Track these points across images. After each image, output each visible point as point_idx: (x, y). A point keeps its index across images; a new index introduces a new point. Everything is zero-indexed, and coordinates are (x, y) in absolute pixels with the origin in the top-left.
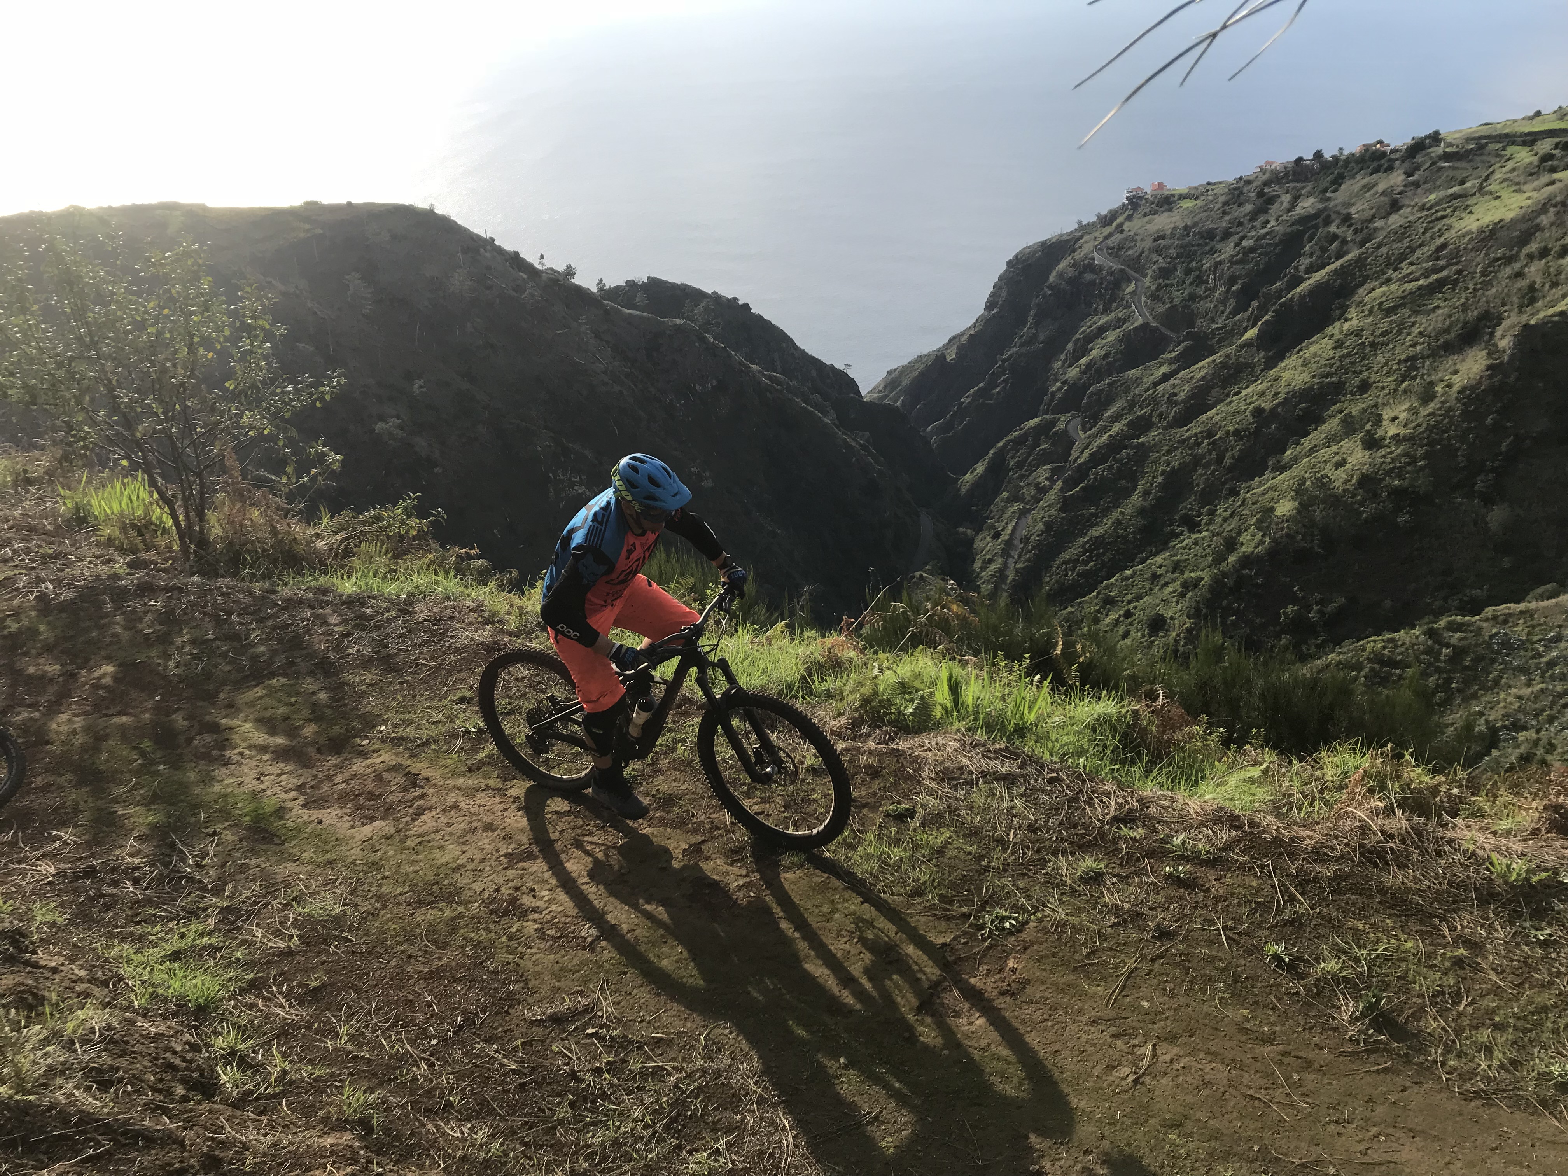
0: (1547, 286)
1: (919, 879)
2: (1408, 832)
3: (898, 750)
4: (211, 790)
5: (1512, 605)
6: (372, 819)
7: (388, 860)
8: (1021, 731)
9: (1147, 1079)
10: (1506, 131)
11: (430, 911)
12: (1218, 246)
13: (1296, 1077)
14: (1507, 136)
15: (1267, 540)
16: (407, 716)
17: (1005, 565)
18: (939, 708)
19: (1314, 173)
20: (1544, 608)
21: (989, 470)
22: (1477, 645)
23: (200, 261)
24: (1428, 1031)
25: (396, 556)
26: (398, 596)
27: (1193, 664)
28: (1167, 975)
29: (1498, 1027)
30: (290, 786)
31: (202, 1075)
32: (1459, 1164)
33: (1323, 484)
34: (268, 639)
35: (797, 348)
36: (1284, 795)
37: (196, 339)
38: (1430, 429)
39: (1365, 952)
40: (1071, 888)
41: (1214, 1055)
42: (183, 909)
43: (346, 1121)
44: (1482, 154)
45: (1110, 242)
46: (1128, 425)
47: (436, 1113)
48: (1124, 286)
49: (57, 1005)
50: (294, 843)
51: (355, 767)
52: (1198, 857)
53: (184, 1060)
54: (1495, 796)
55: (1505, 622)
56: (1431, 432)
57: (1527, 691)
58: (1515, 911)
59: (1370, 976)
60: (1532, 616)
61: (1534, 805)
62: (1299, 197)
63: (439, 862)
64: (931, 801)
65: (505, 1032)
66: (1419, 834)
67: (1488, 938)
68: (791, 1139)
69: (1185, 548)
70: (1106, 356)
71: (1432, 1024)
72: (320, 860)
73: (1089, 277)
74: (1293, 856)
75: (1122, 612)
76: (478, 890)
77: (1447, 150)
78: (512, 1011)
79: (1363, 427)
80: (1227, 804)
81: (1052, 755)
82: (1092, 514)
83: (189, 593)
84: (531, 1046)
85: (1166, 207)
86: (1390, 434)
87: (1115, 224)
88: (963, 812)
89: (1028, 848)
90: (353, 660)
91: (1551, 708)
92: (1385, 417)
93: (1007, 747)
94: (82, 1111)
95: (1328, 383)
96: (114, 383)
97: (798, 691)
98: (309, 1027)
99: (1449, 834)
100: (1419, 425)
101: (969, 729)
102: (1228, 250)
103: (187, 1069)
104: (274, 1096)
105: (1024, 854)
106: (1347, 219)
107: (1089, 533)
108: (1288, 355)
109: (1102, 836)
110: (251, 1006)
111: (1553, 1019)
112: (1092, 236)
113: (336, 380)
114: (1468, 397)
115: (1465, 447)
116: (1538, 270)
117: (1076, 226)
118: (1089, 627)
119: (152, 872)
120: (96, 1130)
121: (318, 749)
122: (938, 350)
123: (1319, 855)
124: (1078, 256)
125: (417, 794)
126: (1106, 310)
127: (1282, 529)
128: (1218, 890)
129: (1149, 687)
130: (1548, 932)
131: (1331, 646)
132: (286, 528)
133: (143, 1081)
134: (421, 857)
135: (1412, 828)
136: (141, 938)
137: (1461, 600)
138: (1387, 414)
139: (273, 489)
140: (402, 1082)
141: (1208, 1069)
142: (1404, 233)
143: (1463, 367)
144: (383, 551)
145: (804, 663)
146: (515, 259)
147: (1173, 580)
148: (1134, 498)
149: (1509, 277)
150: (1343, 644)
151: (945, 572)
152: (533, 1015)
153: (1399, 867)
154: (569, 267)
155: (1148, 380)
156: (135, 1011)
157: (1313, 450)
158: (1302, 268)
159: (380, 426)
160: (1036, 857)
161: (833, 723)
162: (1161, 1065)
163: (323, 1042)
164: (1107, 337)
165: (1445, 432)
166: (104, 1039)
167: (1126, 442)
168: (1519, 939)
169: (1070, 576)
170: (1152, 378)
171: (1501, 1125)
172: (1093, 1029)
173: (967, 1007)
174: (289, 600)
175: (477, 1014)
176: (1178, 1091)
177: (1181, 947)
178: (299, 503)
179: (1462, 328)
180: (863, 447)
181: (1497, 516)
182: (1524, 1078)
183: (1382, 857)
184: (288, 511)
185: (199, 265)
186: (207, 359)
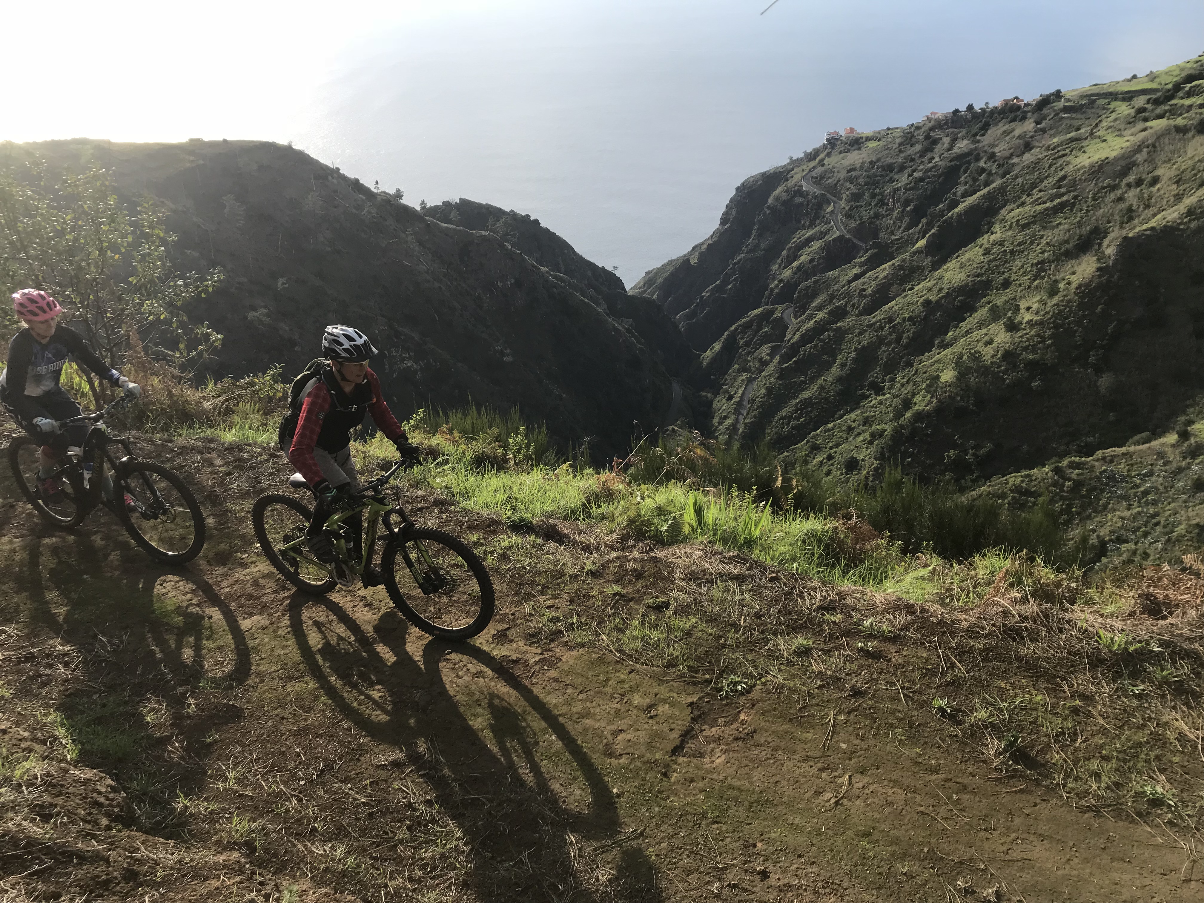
0: (1141, 207)
1: (672, 655)
2: (1038, 615)
3: (656, 557)
5: (1116, 449)
6: (251, 615)
7: (264, 645)
8: (749, 543)
9: (845, 801)
10: (1111, 90)
11: (298, 684)
12: (896, 177)
13: (955, 797)
14: (1111, 94)
15: (934, 400)
17: (737, 421)
18: (687, 526)
19: (967, 121)
20: (1141, 450)
21: (723, 348)
22: (1090, 479)
23: (107, 183)
24: (1053, 761)
25: (265, 414)
26: (268, 444)
27: (879, 493)
28: (860, 723)
29: (1105, 758)
30: (187, 590)
31: (121, 810)
32: (1076, 860)
33: (976, 357)
35: (575, 254)
36: (947, 590)
37: (105, 244)
38: (1055, 316)
39: (1006, 704)
40: (787, 659)
41: (895, 783)
42: (104, 685)
43: (235, 843)
44: (1093, 108)
45: (814, 173)
46: (828, 313)
47: (304, 836)
48: (825, 207)
49: (7, 757)
51: (237, 575)
52: (882, 636)
53: (107, 798)
54: (1102, 588)
55: (1112, 461)
56: (1056, 318)
57: (1127, 514)
58: (1117, 672)
59: (1010, 722)
60: (1131, 456)
61: (1131, 594)
62: (956, 139)
64: (682, 596)
65: (357, 774)
66: (1046, 616)
67: (1097, 692)
68: (577, 851)
69: (872, 407)
70: (812, 261)
71: (1056, 757)
72: (212, 646)
73: (798, 200)
74: (953, 634)
75: (825, 456)
77: (1067, 104)
78: (362, 759)
79: (1005, 314)
80: (904, 596)
81: (772, 560)
82: (802, 381)
84: (377, 784)
85: (856, 146)
86: (1026, 320)
87: (817, 160)
88: (705, 604)
89: (755, 630)
90: (234, 493)
91: (1146, 526)
92: (1022, 307)
93: (739, 555)
94: (30, 837)
95: (979, 281)
96: (40, 278)
97: (580, 515)
98: (204, 774)
99: (1068, 616)
100: (1047, 313)
101: (710, 542)
102: (903, 180)
103: (110, 805)
104: (179, 825)
105: (752, 634)
106: (992, 157)
107: (800, 396)
108: (949, 259)
109: (810, 620)
110: (159, 758)
111: (1146, 752)
112: (800, 169)
113: (217, 276)
114: (1083, 292)
115: (1081, 329)
116: (1134, 196)
117: (788, 161)
118: (801, 466)
119: (79, 657)
120: (40, 851)
121: (208, 562)
122: (685, 256)
123: (972, 633)
124: (790, 183)
125: (286, 595)
126: (812, 225)
127: (946, 392)
128: (897, 659)
129: (845, 511)
130: (1142, 687)
131: (983, 480)
132: (180, 392)
133: (76, 815)
134: (290, 643)
135: (1041, 612)
136: (71, 707)
137: (1079, 446)
138: (1023, 305)
139: (169, 361)
140: (277, 813)
141: (890, 792)
142: (1034, 168)
143: (1079, 270)
144: (256, 409)
145: (584, 494)
146: (356, 185)
147: (864, 432)
148: (834, 369)
149: (1113, 201)
150: (992, 479)
151: (690, 427)
152: (379, 761)
153: (1031, 641)
154: (398, 191)
155: (844, 279)
156: (67, 762)
157: (968, 332)
158: (959, 193)
159: (251, 315)
160: (761, 636)
161: (607, 538)
162: (855, 791)
163: (215, 784)
164: (812, 246)
165: (1066, 318)
166: (44, 783)
167: (828, 326)
168: (1120, 693)
169: (786, 429)
170: (846, 277)
171: (1108, 831)
172: (804, 765)
173: (709, 750)
174: (183, 448)
175: (335, 761)
176: (868, 809)
177: (870, 703)
178: (190, 372)
179: (1078, 240)
180: (628, 331)
181: (1105, 381)
182: (1124, 796)
183: (1019, 634)
184: (181, 378)
185: (106, 186)
186: (114, 260)
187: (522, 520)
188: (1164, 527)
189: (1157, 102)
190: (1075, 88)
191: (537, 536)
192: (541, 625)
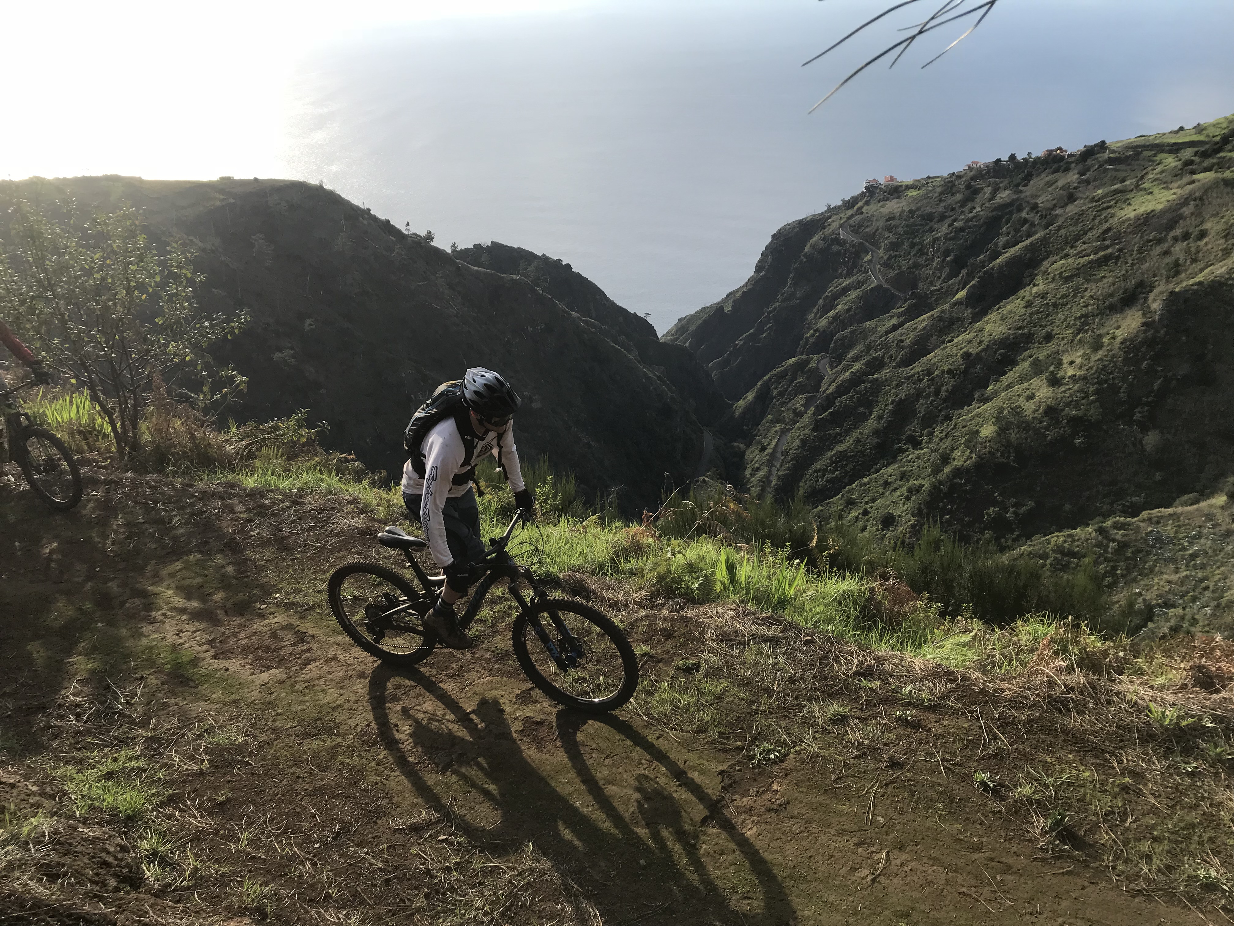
0: (1189, 261)
1: (703, 720)
2: (1085, 686)
3: (686, 617)
4: (139, 643)
5: (1163, 509)
6: (269, 668)
7: (281, 700)
8: (783, 603)
9: (882, 879)
10: (1157, 142)
11: (314, 742)
12: (936, 226)
13: (999, 878)
14: (1157, 145)
15: (974, 456)
16: (297, 586)
17: (770, 472)
18: (719, 584)
19: (1008, 170)
20: (1189, 512)
21: (757, 398)
22: (1136, 540)
23: (137, 223)
24: (1102, 842)
25: (288, 459)
26: (290, 490)
27: (917, 551)
28: (898, 796)
29: (1156, 840)
30: (203, 640)
31: (130, 871)
33: (1017, 412)
34: (186, 524)
35: (608, 300)
36: (988, 656)
37: (133, 284)
38: (1100, 371)
39: (1052, 780)
40: (822, 727)
41: (936, 861)
42: (116, 738)
43: (246, 908)
44: (1138, 160)
45: (851, 221)
46: (865, 364)
47: (318, 903)
48: (863, 255)
49: (15, 813)
50: (206, 686)
51: (255, 626)
52: (922, 704)
53: (116, 858)
54: (1152, 658)
55: (1158, 523)
56: (1100, 373)
57: (1174, 577)
58: (1168, 748)
59: (1057, 799)
60: (1179, 518)
61: (1182, 665)
62: (997, 189)
63: (322, 702)
64: (713, 658)
65: (374, 838)
66: (1094, 688)
67: (1147, 769)
68: (601, 924)
69: (910, 462)
70: (849, 310)
71: (1105, 837)
72: (227, 700)
73: (835, 248)
74: (996, 704)
75: (861, 511)
76: (353, 725)
77: (1111, 155)
78: (379, 821)
79: (1047, 369)
80: (944, 662)
81: (807, 622)
82: (837, 433)
83: (124, 486)
84: (395, 848)
85: (896, 195)
86: (1069, 374)
87: (855, 208)
88: (737, 667)
89: (789, 695)
90: (255, 540)
91: (1194, 591)
92: (1065, 361)
93: (772, 616)
94: (36, 898)
95: (1021, 334)
96: (67, 318)
97: (608, 570)
98: (216, 833)
99: (1116, 688)
100: (1091, 368)
101: (742, 601)
102: (944, 229)
103: (118, 866)
104: (188, 888)
105: (785, 700)
106: (1035, 208)
107: (835, 449)
108: (990, 311)
109: (847, 686)
110: (170, 817)
111: (1199, 834)
112: (838, 217)
113: (244, 317)
114: (1127, 347)
115: (1125, 386)
116: (1181, 250)
117: (826, 208)
118: (836, 521)
119: (91, 709)
120: (46, 913)
121: (226, 612)
122: (718, 303)
123: (1016, 703)
124: (827, 231)
125: (305, 648)
126: (849, 274)
127: (985, 448)
128: (937, 729)
129: (882, 570)
130: (1194, 765)
131: (1024, 539)
132: (202, 435)
133: (83, 875)
134: (306, 698)
135: (1088, 683)
136: (81, 761)
137: (1124, 505)
138: (1066, 359)
139: (192, 404)
140: (290, 878)
141: (930, 871)
142: (1078, 220)
143: (1124, 324)
144: (280, 454)
145: (612, 548)
146: (387, 226)
147: (901, 486)
148: (870, 421)
149: (1159, 255)
150: (1033, 538)
151: (723, 477)
152: (397, 825)
153: (1078, 713)
154: (429, 233)
155: (881, 330)
156: (76, 819)
157: (1009, 387)
158: (1000, 244)
159: (277, 356)
160: (795, 703)
161: (635, 595)
162: (893, 868)
163: (227, 845)
164: (849, 295)
165: (1111, 373)
166: (52, 841)
167: (864, 378)
168: (1172, 771)
169: (820, 482)
170: (884, 328)
171: (1159, 916)
172: (839, 839)
173: (740, 820)
174: (204, 493)
175: (351, 824)
176: (907, 888)
177: (909, 775)
178: (213, 415)
179: (1123, 294)
180: (659, 378)
181: (1151, 439)
182: (1176, 880)
183: (1065, 706)
184: (204, 422)
185: (136, 226)
186: (141, 300)
187: (548, 574)
188: (1213, 592)
189: (1205, 155)
190: (1120, 139)
191: (563, 591)
192: (566, 685)
